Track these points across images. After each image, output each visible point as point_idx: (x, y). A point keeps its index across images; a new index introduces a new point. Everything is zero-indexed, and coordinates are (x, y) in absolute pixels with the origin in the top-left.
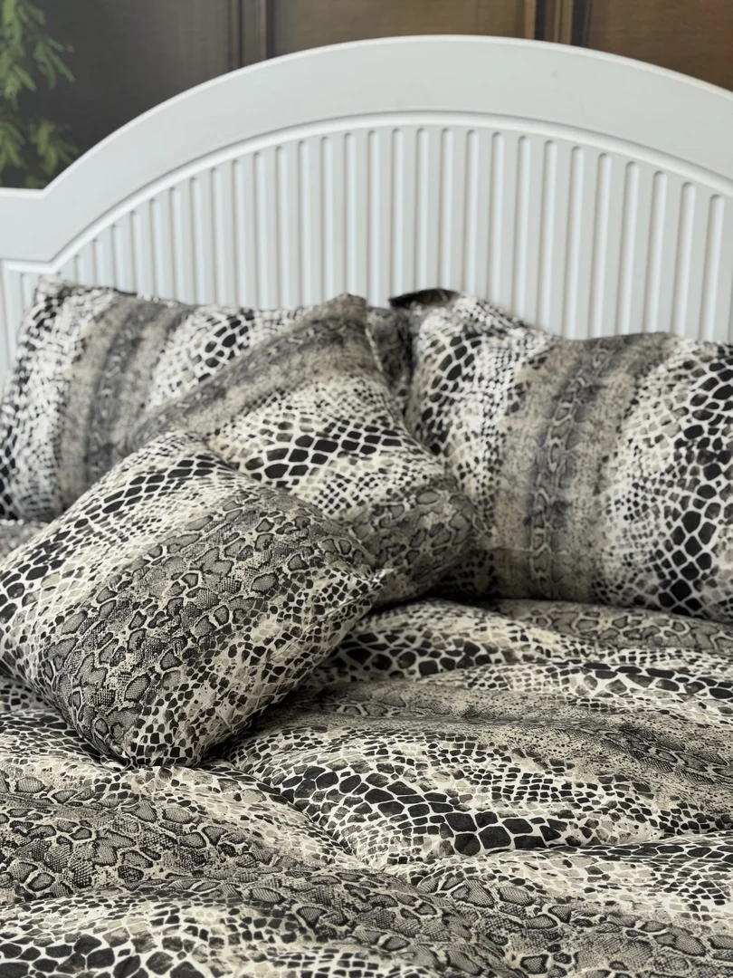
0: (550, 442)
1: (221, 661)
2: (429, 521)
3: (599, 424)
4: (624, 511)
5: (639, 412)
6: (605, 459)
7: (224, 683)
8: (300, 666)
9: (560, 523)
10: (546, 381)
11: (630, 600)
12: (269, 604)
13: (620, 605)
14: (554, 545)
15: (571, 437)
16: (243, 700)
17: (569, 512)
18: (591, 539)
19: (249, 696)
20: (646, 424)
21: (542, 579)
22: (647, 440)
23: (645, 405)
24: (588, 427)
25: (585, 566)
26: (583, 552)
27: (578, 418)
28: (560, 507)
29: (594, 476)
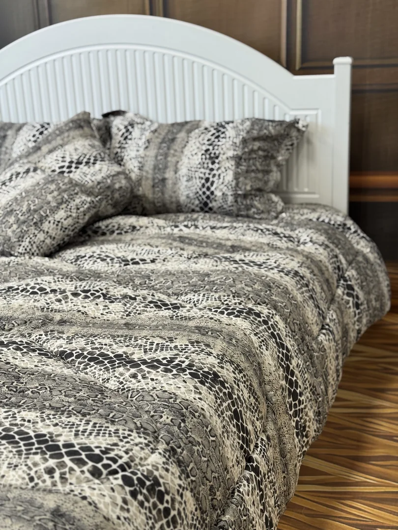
0: (159, 158)
1: (46, 226)
2: (117, 186)
3: (176, 151)
4: (185, 179)
5: (189, 145)
6: (178, 162)
7: (47, 232)
8: (73, 228)
9: (164, 186)
10: (157, 137)
11: (190, 210)
12: (61, 207)
13: (187, 212)
14: (163, 193)
15: (166, 155)
16: (54, 238)
17: (167, 181)
18: (175, 189)
19: (57, 237)
20: (191, 149)
21: (160, 206)
22: (192, 155)
23: (191, 143)
24: (172, 152)
25: (174, 200)
26: (173, 195)
27: (169, 149)
28: (164, 180)
29: (175, 168)
